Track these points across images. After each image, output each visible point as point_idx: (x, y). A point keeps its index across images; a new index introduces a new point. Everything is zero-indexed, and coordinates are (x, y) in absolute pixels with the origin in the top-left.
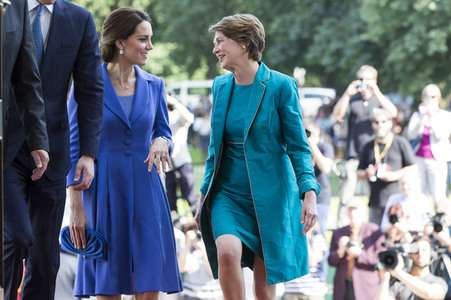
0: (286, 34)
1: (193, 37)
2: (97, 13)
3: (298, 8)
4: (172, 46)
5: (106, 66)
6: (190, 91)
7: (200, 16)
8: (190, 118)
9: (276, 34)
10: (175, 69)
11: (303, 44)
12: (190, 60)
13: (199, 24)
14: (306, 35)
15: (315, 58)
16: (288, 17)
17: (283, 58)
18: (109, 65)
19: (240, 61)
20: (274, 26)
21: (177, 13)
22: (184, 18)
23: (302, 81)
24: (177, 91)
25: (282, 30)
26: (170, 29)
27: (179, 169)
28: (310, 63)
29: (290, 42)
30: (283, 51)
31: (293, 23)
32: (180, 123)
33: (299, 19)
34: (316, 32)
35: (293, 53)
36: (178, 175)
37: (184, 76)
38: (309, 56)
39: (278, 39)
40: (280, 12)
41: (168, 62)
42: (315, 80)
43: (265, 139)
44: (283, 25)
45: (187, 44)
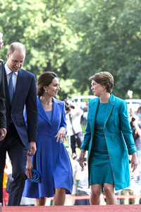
0: (124, 76)
1: (83, 77)
2: (41, 65)
3: (130, 64)
4: (74, 80)
5: (39, 97)
6: (82, 100)
7: (87, 67)
8: (82, 112)
9: (120, 75)
10: (75, 90)
11: (132, 80)
12: (82, 87)
13: (86, 71)
14: (133, 76)
15: (137, 86)
16: (125, 68)
17: (123, 86)
18: (41, 97)
19: (102, 93)
20: (119, 72)
21: (76, 66)
22: (79, 68)
23: (131, 96)
24: (76, 100)
25: (122, 74)
26: (73, 73)
27: (77, 135)
28: (134, 88)
29: (126, 79)
30: (123, 83)
31: (127, 70)
32: (77, 115)
33: (130, 69)
34: (138, 75)
35: (127, 84)
36: (76, 137)
37: (79, 93)
38: (134, 85)
39: (120, 78)
40: (122, 66)
41: (72, 87)
42: (137, 96)
43: (113, 127)
44: (123, 71)
45: (80, 79)
